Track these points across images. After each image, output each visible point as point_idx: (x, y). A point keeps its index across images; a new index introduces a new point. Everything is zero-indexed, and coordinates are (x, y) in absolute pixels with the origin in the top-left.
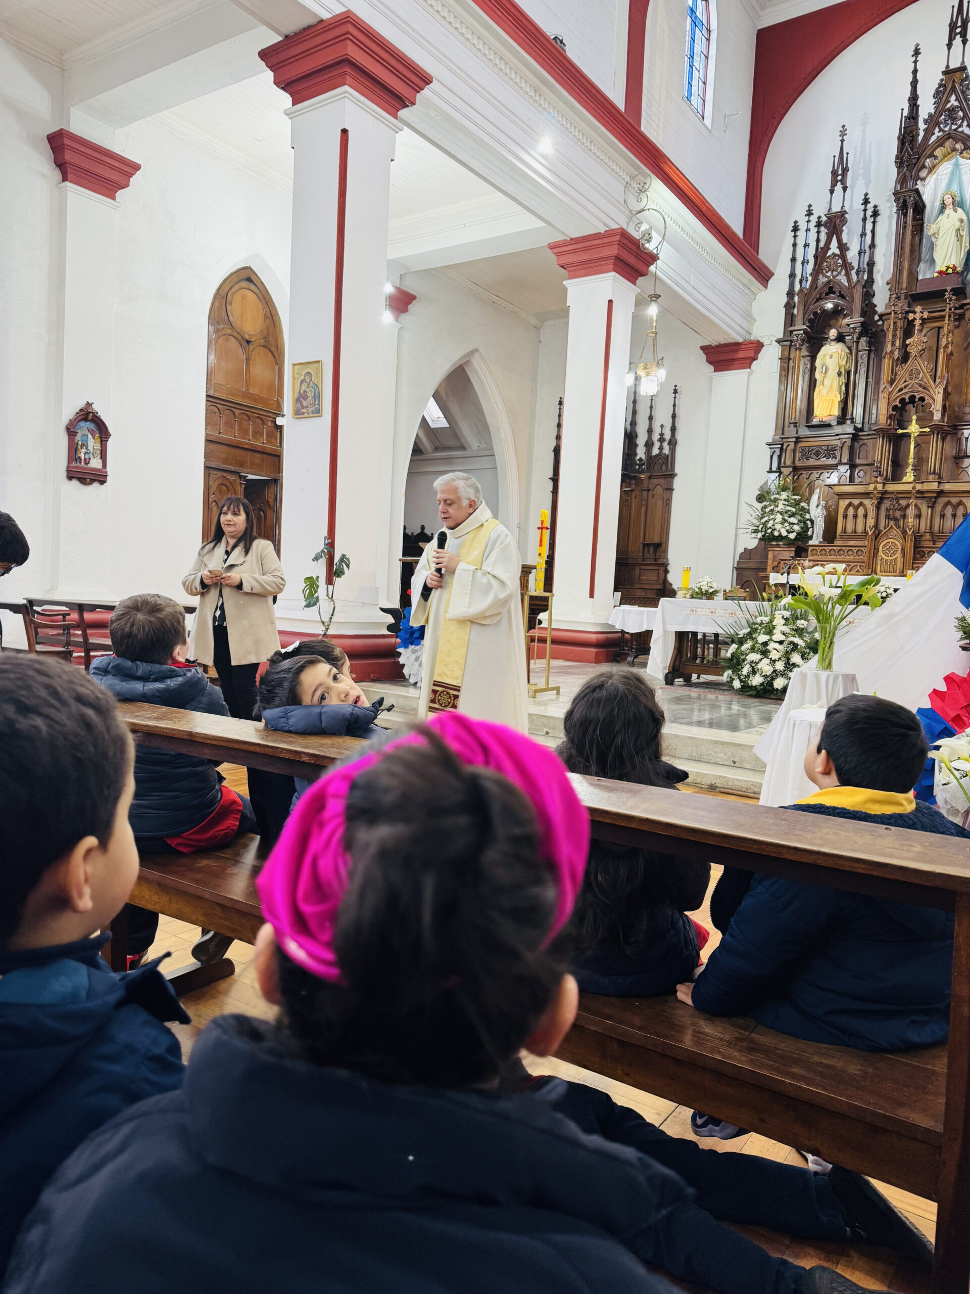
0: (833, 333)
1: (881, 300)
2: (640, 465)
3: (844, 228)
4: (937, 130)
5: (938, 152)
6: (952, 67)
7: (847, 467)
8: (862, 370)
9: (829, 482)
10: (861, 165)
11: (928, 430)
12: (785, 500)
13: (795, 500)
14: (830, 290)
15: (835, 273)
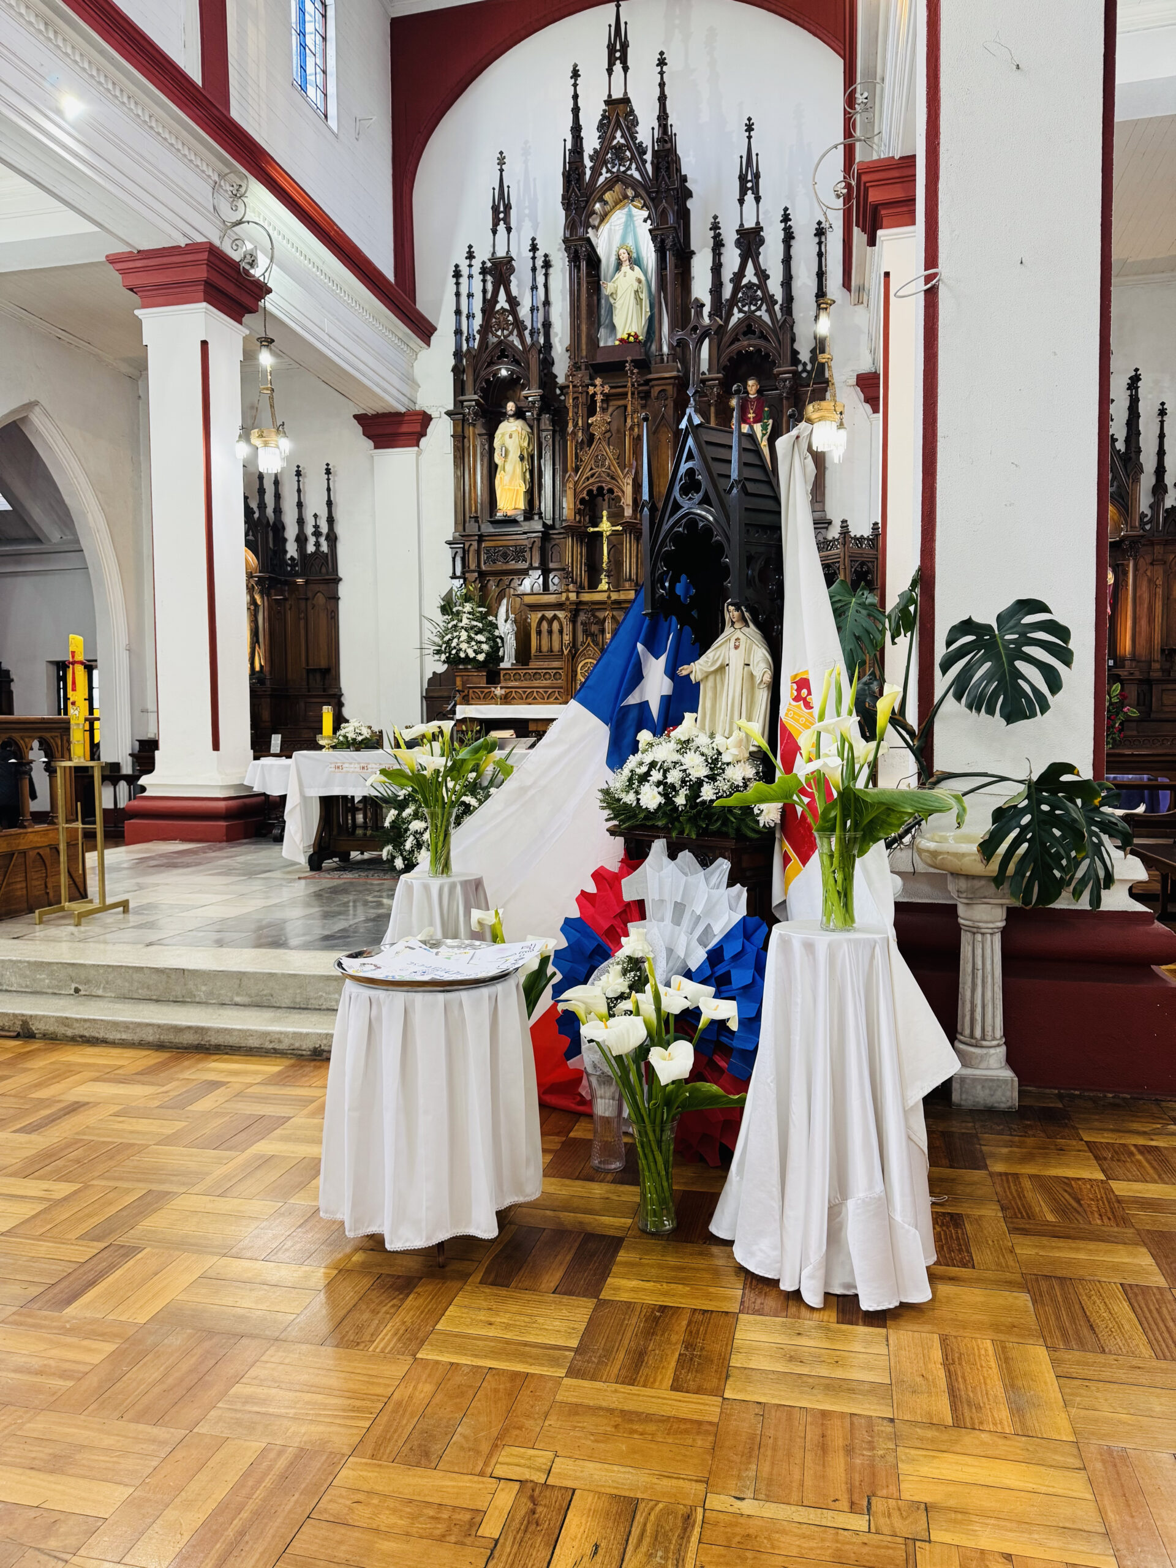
0: (511, 407)
1: (561, 369)
2: (293, 566)
3: (512, 278)
4: (604, 170)
5: (608, 196)
6: (614, 97)
7: (539, 572)
8: (547, 455)
9: (521, 589)
10: (527, 204)
11: (619, 528)
12: (469, 613)
13: (481, 612)
14: (503, 352)
15: (506, 332)
